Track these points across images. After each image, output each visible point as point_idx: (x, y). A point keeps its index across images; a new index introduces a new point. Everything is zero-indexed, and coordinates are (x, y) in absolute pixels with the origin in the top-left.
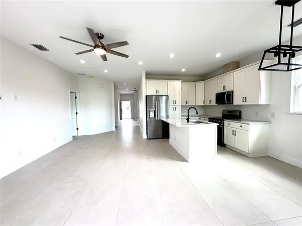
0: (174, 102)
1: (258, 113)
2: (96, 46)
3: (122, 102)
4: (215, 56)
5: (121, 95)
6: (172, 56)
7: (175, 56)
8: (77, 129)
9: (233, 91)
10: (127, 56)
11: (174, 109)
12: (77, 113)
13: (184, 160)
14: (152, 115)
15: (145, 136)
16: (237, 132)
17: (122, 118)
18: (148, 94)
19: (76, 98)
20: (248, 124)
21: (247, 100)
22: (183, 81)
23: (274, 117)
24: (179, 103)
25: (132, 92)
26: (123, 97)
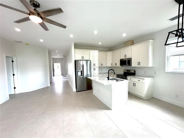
0: (94, 65)
1: (146, 72)
2: (31, 13)
3: (54, 63)
4: (122, 35)
5: (53, 59)
6: (96, 32)
7: (98, 32)
8: (15, 88)
9: (131, 58)
10: (65, 27)
11: (94, 69)
12: (14, 75)
13: (109, 109)
14: (79, 74)
15: (75, 90)
16: (136, 84)
17: (55, 75)
18: (76, 59)
19: (13, 61)
20: (144, 79)
21: (140, 64)
22: (100, 51)
23: (156, 74)
24: (97, 65)
25: (62, 57)
26: (55, 61)
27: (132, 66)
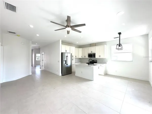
0: (73, 56)
9: (95, 53)
11: (73, 59)
21: (101, 57)
22: (76, 47)
27: (96, 58)
